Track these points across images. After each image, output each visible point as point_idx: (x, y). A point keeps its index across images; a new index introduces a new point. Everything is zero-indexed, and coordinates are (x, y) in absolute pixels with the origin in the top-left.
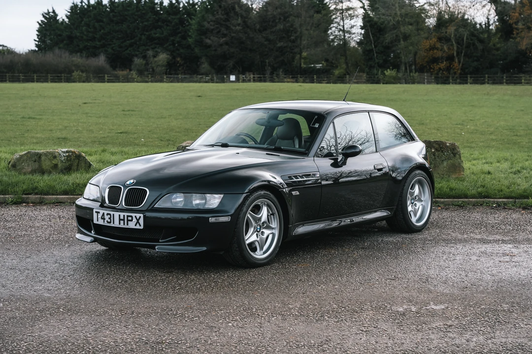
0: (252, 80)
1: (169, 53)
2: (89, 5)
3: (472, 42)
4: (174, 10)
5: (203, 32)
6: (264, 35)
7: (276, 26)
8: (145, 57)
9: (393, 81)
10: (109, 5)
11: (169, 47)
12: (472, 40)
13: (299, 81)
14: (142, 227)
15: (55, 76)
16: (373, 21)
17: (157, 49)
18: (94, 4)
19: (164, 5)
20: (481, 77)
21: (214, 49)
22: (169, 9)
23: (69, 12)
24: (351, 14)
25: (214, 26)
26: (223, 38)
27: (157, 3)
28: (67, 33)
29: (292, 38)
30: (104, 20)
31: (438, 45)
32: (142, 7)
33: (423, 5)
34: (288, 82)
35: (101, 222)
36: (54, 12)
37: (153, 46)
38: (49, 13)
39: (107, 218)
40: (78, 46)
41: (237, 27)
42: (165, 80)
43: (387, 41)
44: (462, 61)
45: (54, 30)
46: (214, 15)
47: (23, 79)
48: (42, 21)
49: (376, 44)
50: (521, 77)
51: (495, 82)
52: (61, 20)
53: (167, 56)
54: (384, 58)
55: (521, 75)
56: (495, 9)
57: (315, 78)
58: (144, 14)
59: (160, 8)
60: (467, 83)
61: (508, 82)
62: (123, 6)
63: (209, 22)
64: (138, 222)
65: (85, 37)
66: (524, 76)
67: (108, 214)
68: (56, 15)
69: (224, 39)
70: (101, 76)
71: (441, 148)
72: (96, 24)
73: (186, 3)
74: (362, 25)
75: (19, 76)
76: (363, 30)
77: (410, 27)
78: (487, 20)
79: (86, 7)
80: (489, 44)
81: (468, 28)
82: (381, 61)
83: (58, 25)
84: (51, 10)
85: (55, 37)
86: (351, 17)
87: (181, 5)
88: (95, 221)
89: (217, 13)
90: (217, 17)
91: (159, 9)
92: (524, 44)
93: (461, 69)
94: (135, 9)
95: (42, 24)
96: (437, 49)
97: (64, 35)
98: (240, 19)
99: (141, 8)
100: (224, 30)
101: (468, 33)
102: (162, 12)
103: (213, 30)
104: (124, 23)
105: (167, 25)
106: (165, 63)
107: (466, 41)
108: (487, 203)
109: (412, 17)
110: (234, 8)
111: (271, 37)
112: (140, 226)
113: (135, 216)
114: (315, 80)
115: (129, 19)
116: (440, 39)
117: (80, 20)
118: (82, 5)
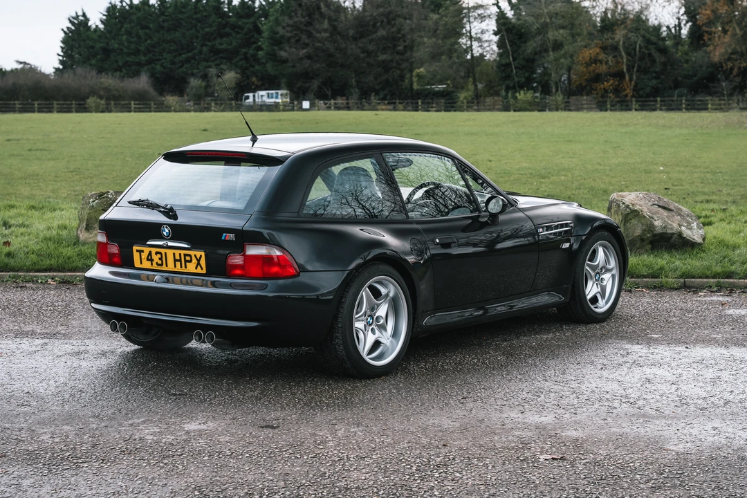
0: (332, 107)
1: (239, 71)
2: (131, 6)
3: (647, 52)
4: (247, 10)
5: (277, 41)
6: (360, 45)
7: (376, 32)
8: (205, 77)
9: (528, 107)
10: (159, 5)
11: (241, 63)
12: (647, 49)
13: (398, 108)
15: (63, 104)
16: (510, 23)
17: (222, 66)
18: (138, 5)
19: (233, 4)
20: (652, 101)
21: (291, 64)
22: (239, 11)
23: (104, 15)
24: (482, 14)
25: (291, 32)
26: (303, 48)
28: (101, 45)
29: (400, 48)
30: (151, 25)
31: (602, 56)
32: (203, 7)
34: (383, 110)
36: (84, 15)
37: (218, 62)
38: (78, 16)
40: (117, 61)
41: (323, 34)
42: (213, 108)
43: (529, 51)
44: (634, 77)
45: (84, 41)
46: (291, 17)
47: (19, 108)
48: (68, 28)
49: (515, 56)
50: (707, 100)
51: (671, 107)
52: (94, 27)
53: (235, 75)
54: (527, 75)
55: (707, 98)
57: (420, 104)
58: (205, 16)
59: (228, 8)
60: (630, 110)
61: (689, 107)
62: (176, 7)
63: (284, 28)
65: (125, 50)
66: (711, 100)
68: (87, 20)
69: (304, 51)
70: (126, 104)
72: (140, 31)
74: (496, 29)
75: (15, 104)
76: (498, 37)
77: (561, 31)
78: (677, 21)
79: (127, 7)
80: (674, 55)
81: (642, 33)
82: (523, 80)
83: (89, 33)
84: (80, 13)
85: (85, 50)
86: (482, 18)
87: (257, 4)
89: (296, 14)
90: (296, 19)
91: (226, 10)
92: (717, 54)
93: (634, 90)
94: (192, 11)
95: (68, 32)
96: (601, 62)
97: (97, 46)
98: (326, 22)
99: (201, 8)
100: (304, 38)
101: (642, 40)
102: (231, 14)
103: (289, 38)
104: (178, 29)
105: (238, 33)
106: (233, 85)
107: (640, 51)
109: (563, 17)
110: (319, 8)
111: (371, 47)
114: (420, 107)
115: (184, 24)
116: (604, 48)
117: (119, 26)
118: (122, 6)
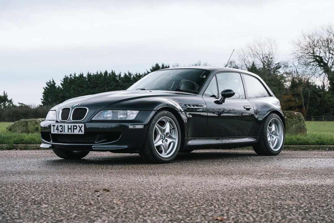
2: (75, 77)
4: (128, 79)
10: (88, 77)
12: (313, 95)
14: (83, 133)
18: (78, 77)
19: (121, 76)
20: (321, 117)
22: (124, 79)
23: (62, 82)
27: (117, 76)
28: (61, 95)
30: (84, 86)
31: (293, 99)
33: (283, 74)
35: (56, 132)
36: (53, 82)
38: (50, 82)
39: (60, 128)
44: (308, 108)
45: (53, 93)
48: (46, 87)
51: (329, 120)
52: (58, 87)
56: (327, 76)
58: (109, 82)
59: (119, 78)
60: (311, 121)
62: (96, 77)
64: (80, 129)
67: (60, 126)
68: (55, 84)
71: (291, 116)
72: (79, 88)
73: (135, 75)
78: (323, 84)
79: (73, 78)
80: (324, 98)
81: (311, 88)
83: (56, 89)
84: (52, 81)
85: (54, 97)
87: (132, 77)
88: (52, 132)
91: (118, 79)
93: (307, 114)
94: (103, 80)
95: (46, 89)
96: (292, 101)
97: (59, 95)
99: (107, 78)
101: (311, 91)
102: (120, 81)
104: (97, 88)
107: (310, 96)
108: (322, 148)
109: (275, 81)
112: (82, 132)
113: (79, 126)
115: (99, 85)
116: (293, 95)
117: (69, 86)
118: (71, 77)
